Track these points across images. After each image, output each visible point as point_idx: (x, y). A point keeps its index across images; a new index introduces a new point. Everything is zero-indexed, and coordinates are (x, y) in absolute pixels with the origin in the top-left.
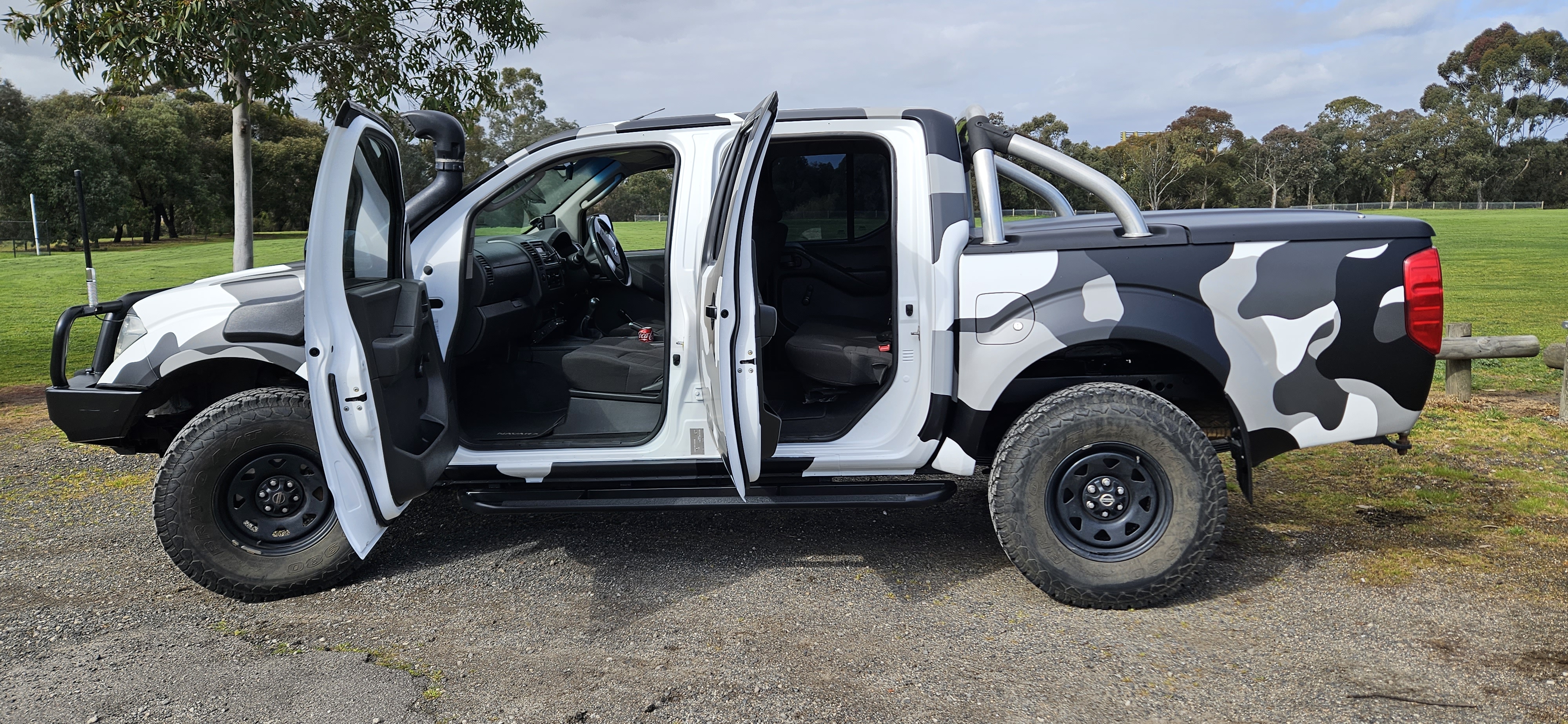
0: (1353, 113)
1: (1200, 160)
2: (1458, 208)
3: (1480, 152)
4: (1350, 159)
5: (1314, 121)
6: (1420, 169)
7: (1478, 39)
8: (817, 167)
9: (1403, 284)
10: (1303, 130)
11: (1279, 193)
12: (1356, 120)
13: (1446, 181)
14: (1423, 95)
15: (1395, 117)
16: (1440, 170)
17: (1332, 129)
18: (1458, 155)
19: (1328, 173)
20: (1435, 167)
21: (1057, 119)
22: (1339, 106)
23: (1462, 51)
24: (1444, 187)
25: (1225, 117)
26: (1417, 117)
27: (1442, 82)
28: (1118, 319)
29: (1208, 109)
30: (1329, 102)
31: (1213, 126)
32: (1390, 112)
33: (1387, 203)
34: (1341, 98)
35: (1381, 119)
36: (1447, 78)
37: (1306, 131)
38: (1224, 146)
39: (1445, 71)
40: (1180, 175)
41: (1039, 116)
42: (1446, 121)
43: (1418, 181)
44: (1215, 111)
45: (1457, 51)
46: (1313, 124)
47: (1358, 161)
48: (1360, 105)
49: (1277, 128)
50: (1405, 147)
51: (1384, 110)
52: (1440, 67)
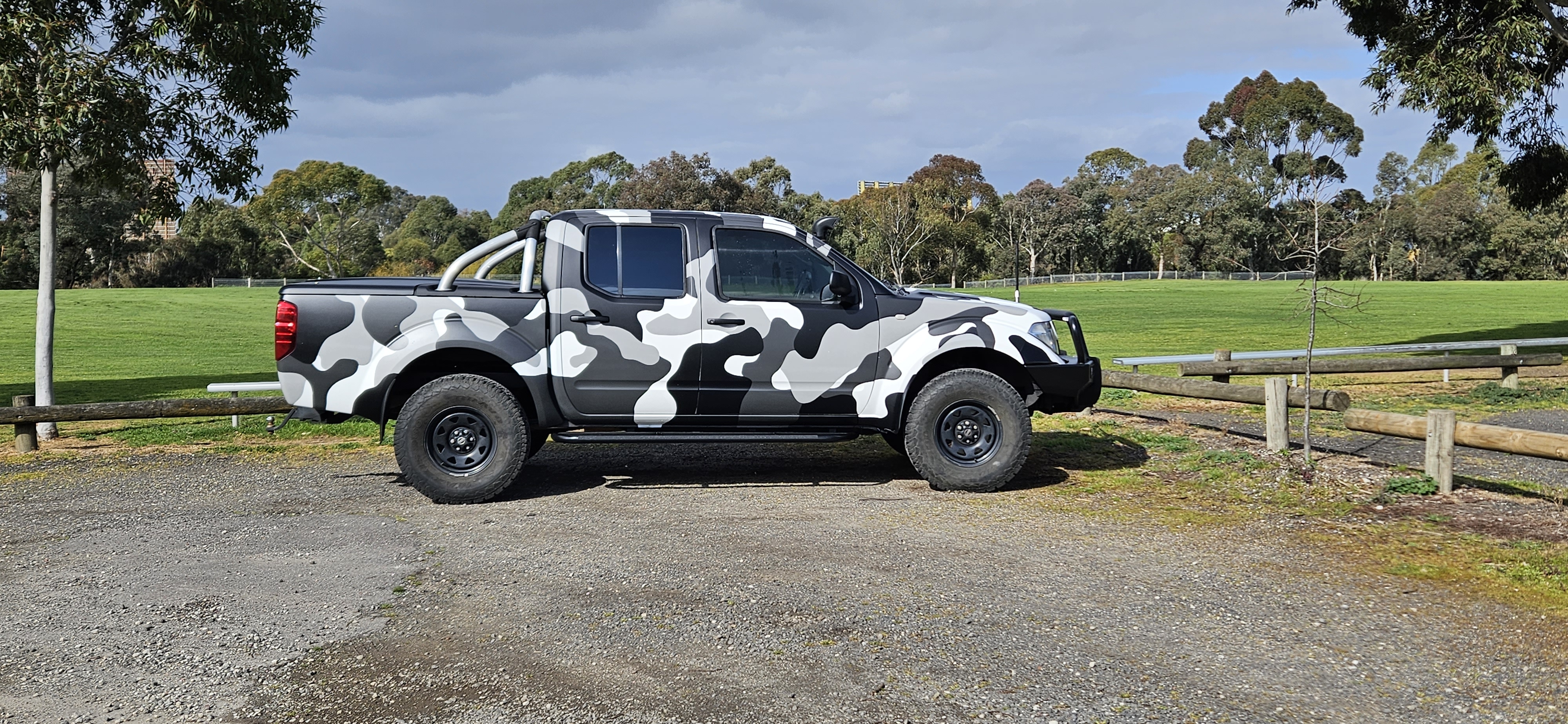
0: (1115, 168)
1: (948, 219)
2: (1228, 279)
3: (1247, 215)
4: (1113, 221)
5: (1074, 175)
6: (1187, 234)
7: (1237, 89)
8: (469, 215)
10: (1061, 186)
11: (1038, 260)
12: (1119, 175)
13: (1215, 247)
14: (1186, 150)
15: (1159, 173)
16: (1207, 235)
17: (1093, 186)
18: (1225, 217)
19: (1091, 237)
20: (1202, 232)
21: (777, 164)
22: (1100, 159)
23: (1222, 102)
24: (1214, 254)
25: (974, 169)
26: (1183, 174)
27: (1204, 137)
29: (954, 159)
30: (1089, 154)
31: (961, 179)
32: (1154, 168)
33: (1155, 272)
34: (1103, 150)
35: (1146, 174)
36: (1208, 132)
37: (1064, 188)
38: (973, 204)
39: (1206, 124)
40: (926, 235)
41: (758, 160)
42: (1211, 179)
43: (1186, 247)
44: (962, 161)
45: (1216, 101)
46: (1071, 179)
47: (1122, 224)
48: (1120, 157)
49: (1031, 184)
50: (1170, 208)
51: (1148, 166)
52: (1200, 120)
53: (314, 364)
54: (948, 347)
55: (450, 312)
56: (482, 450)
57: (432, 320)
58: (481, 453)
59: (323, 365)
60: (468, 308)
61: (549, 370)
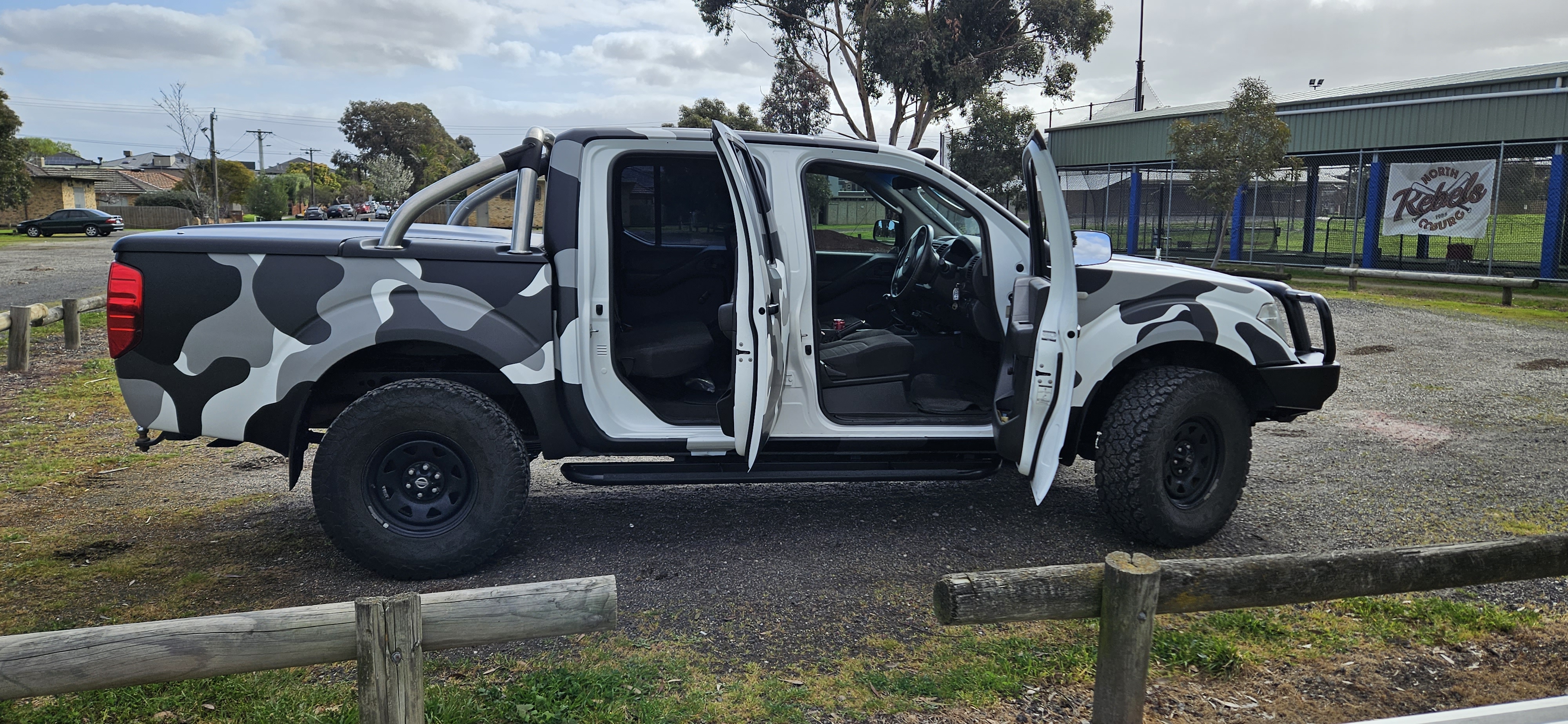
53: (176, 364)
54: (1151, 340)
55: (397, 284)
56: (453, 498)
57: (370, 296)
58: (453, 502)
59: (190, 366)
60: (425, 277)
61: (558, 373)
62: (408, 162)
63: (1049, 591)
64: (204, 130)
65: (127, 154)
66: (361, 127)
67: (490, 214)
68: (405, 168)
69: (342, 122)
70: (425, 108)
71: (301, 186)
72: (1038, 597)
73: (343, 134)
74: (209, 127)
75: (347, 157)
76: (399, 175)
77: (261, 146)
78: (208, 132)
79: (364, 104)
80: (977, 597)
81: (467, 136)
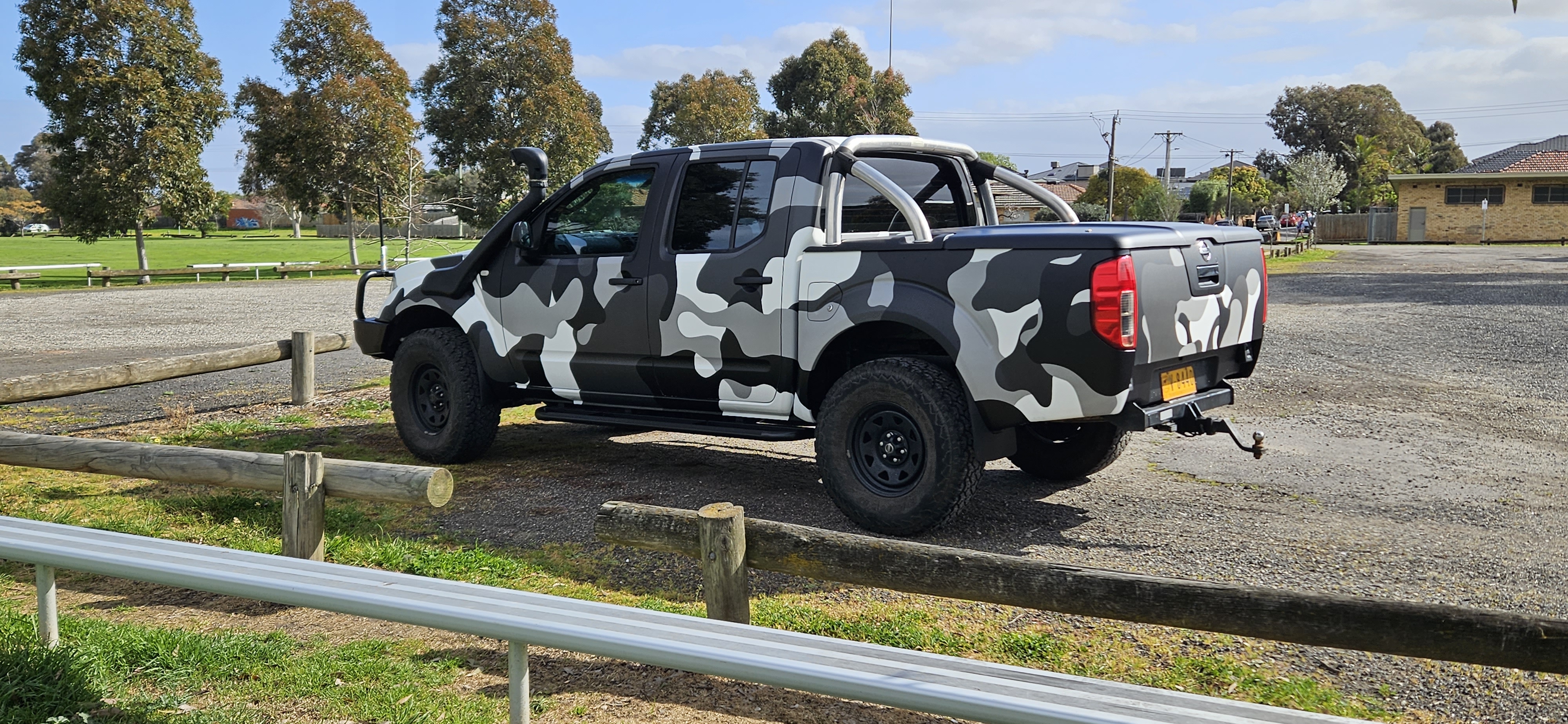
9: (1090, 287)
28: (887, 306)
62: (1343, 162)
63: (669, 527)
64: (1105, 135)
65: (1054, 165)
66: (1294, 119)
67: (1427, 224)
68: (1337, 168)
69: (1272, 115)
70: (1383, 89)
71: (1219, 194)
72: (659, 529)
73: (1272, 129)
74: (1111, 132)
75: (1273, 157)
76: (1328, 177)
77: (1168, 150)
78: (1109, 138)
79: (1302, 90)
80: (611, 518)
81: (1447, 122)
